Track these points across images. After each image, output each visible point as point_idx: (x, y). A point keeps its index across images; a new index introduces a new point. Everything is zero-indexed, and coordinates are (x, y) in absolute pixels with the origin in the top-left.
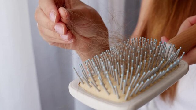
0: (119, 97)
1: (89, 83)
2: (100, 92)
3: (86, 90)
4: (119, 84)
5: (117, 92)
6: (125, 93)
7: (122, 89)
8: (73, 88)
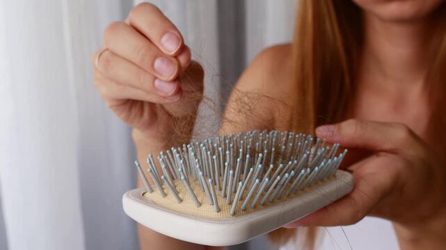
0: (219, 210)
1: (163, 189)
2: (182, 204)
3: (155, 203)
4: (221, 189)
5: (214, 201)
6: (231, 203)
7: (225, 196)
8: (130, 198)
